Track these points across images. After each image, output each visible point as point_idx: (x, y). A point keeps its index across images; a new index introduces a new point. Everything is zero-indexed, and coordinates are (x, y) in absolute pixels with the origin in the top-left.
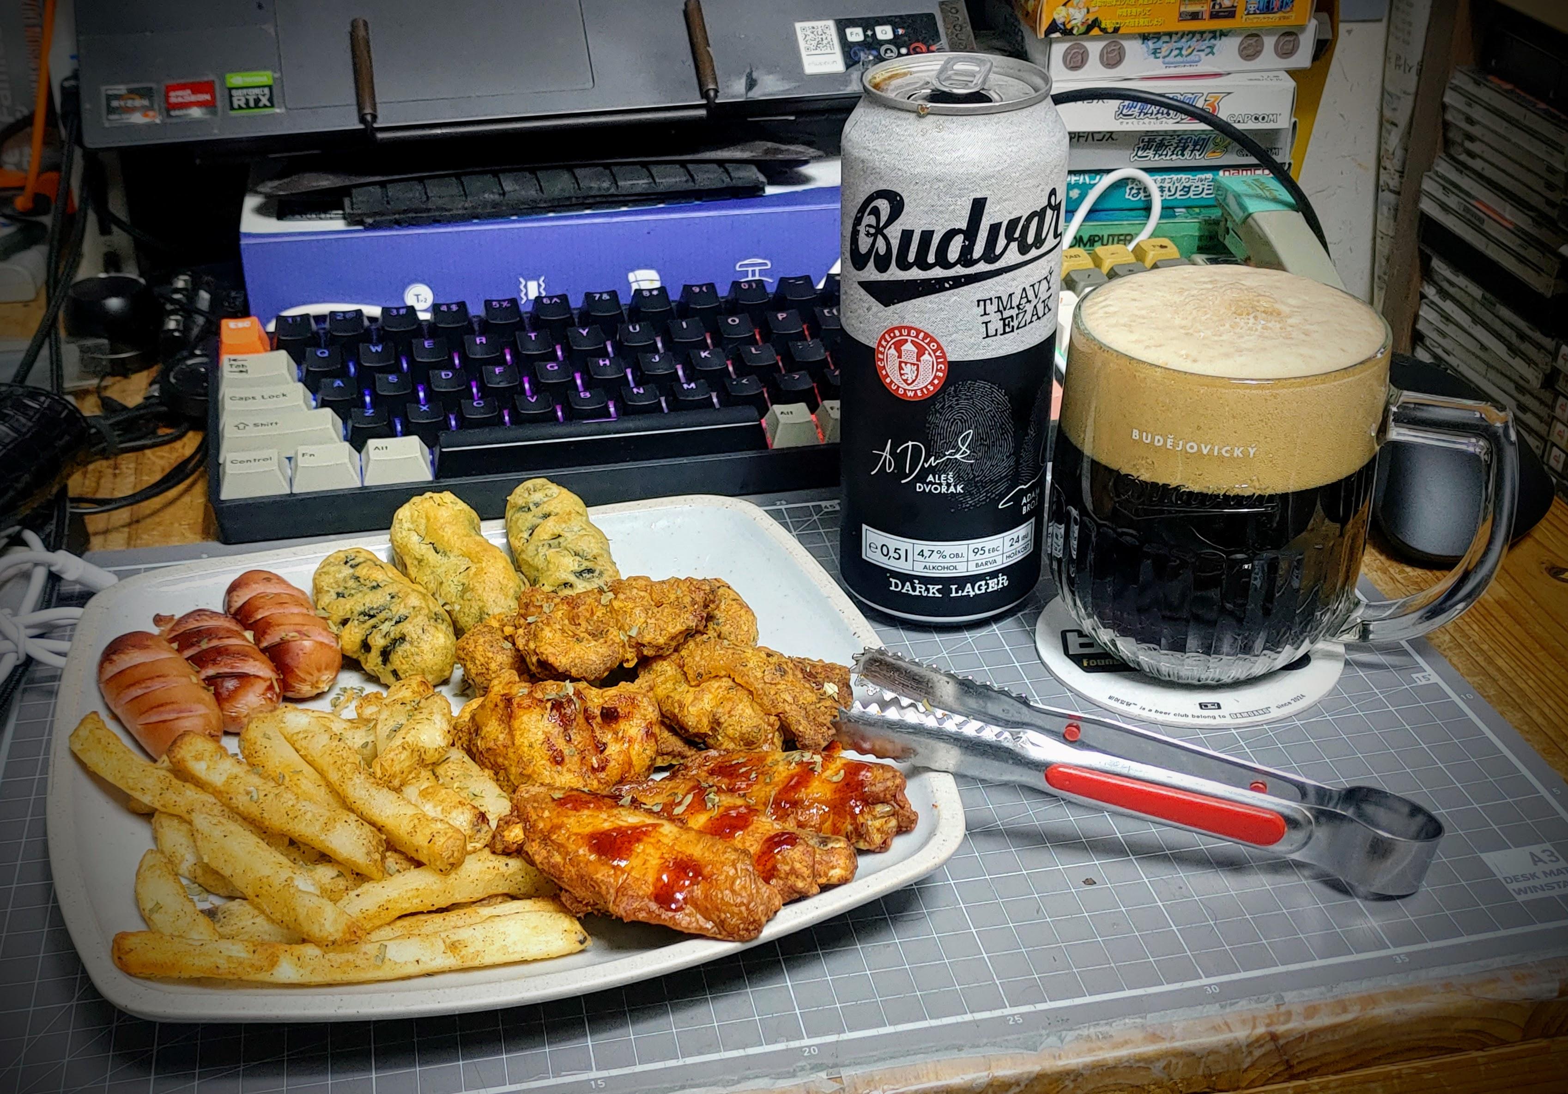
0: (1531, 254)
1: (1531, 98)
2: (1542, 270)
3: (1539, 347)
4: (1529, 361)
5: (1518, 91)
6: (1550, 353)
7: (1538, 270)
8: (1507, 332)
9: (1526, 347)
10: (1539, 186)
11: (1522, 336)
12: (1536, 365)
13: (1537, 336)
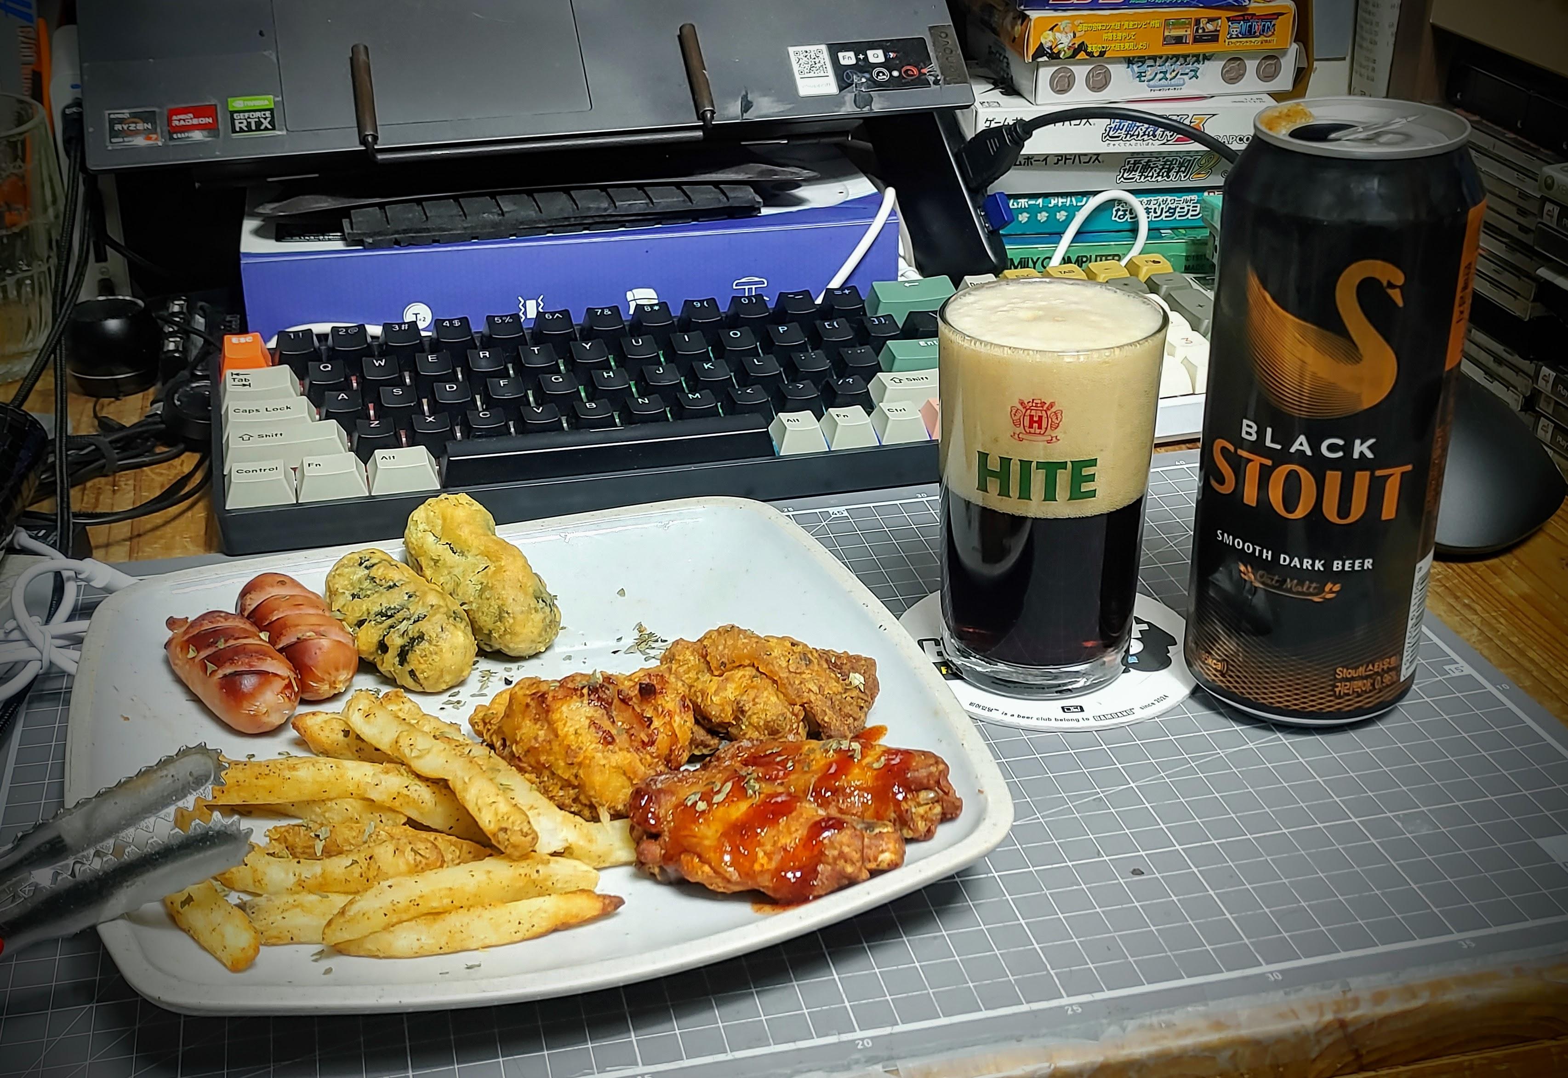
0: (1507, 279)
1: (1499, 129)
2: (1519, 294)
3: (1518, 370)
4: (1508, 385)
5: (1484, 121)
6: (1529, 376)
7: (1515, 294)
8: (1483, 357)
9: (1503, 371)
10: (1512, 213)
11: (1499, 360)
12: (1516, 388)
13: (1516, 360)
